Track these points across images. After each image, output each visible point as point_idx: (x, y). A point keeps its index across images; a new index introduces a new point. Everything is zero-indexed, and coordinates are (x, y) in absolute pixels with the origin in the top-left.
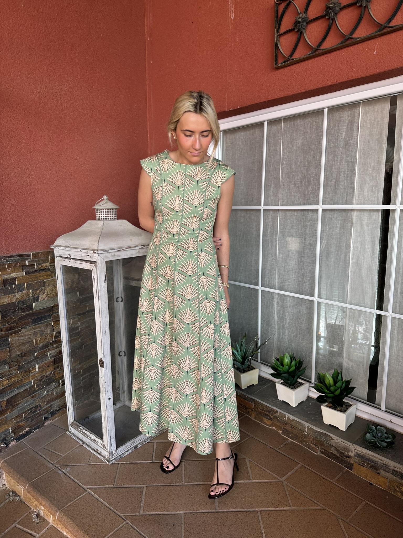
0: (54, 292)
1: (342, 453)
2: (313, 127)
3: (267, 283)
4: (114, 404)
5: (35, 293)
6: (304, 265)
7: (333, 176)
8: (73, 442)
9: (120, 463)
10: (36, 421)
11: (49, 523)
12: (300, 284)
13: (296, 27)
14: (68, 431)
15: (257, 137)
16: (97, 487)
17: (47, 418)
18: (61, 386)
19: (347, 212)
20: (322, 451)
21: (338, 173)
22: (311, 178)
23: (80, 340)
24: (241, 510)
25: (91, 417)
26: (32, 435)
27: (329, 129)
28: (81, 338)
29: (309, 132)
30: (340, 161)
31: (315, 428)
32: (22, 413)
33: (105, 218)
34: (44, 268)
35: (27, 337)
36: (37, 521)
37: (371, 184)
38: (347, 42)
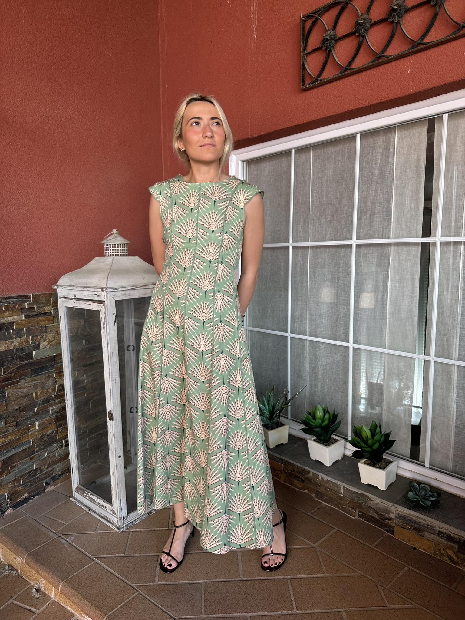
0: (57, 340)
1: (382, 515)
2: (345, 155)
3: (298, 329)
4: (125, 467)
5: (36, 340)
6: (337, 308)
7: (368, 208)
8: (77, 509)
9: (132, 530)
10: (35, 486)
11: (51, 598)
12: (334, 329)
13: (324, 45)
14: (72, 497)
15: (283, 167)
16: (105, 556)
17: (48, 483)
18: (64, 447)
19: (384, 247)
20: (360, 515)
21: (373, 204)
22: (343, 211)
23: (86, 395)
24: (268, 578)
25: (98, 481)
26: (31, 503)
27: (362, 156)
28: (87, 393)
29: (341, 160)
30: (375, 191)
31: (352, 489)
32: (20, 477)
33: (114, 254)
34: (45, 312)
35: (25, 390)
36: (37, 596)
37: (409, 215)
38: (379, 60)
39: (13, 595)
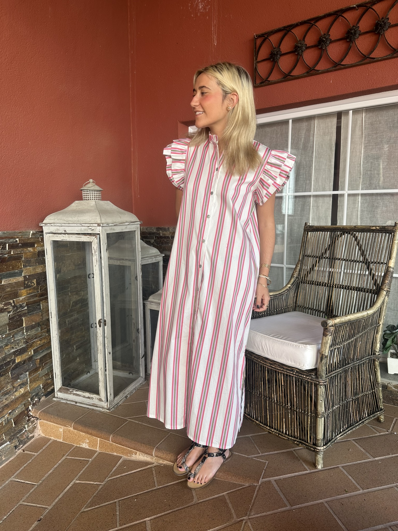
2: (278, 134)
13: (272, 57)
16: (133, 417)
19: (306, 198)
37: (324, 176)
38: (311, 72)
39: (64, 454)
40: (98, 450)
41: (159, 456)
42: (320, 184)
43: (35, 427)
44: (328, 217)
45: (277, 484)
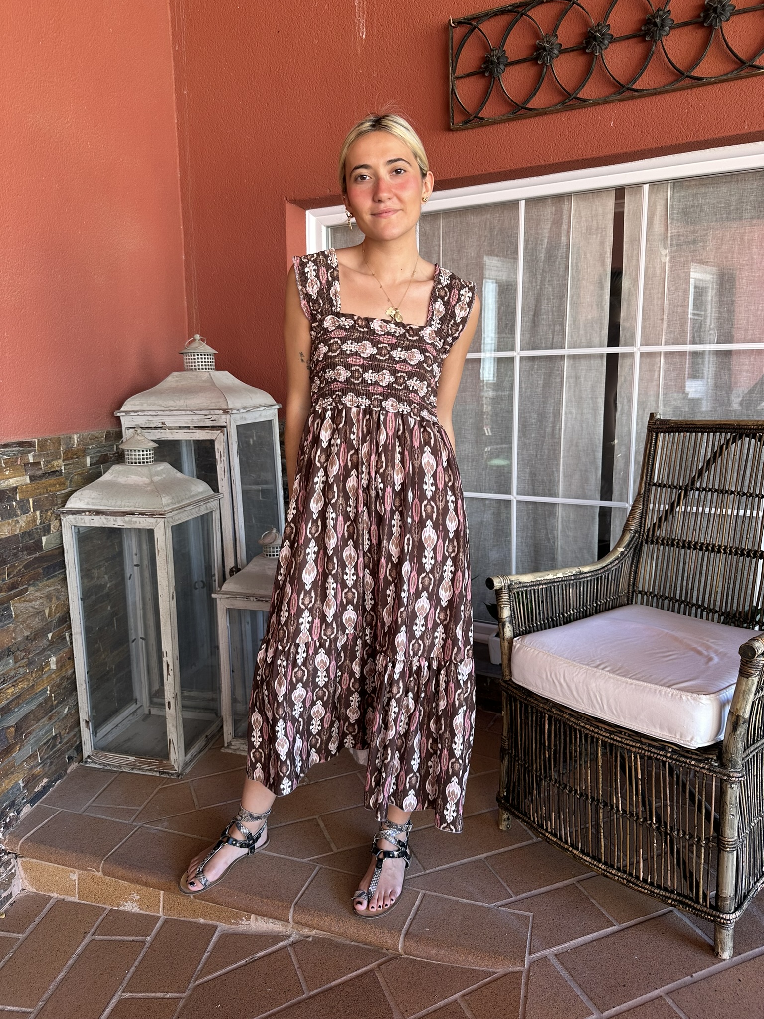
5: (45, 519)
10: (56, 764)
11: (158, 917)
13: (486, 69)
17: (71, 758)
19: (554, 361)
21: (538, 301)
26: (53, 792)
34: (54, 470)
37: (589, 317)
38: (570, 103)
39: (87, 930)
40: (161, 914)
41: (304, 921)
42: (582, 332)
43: (14, 875)
44: (596, 398)
45: (562, 963)
